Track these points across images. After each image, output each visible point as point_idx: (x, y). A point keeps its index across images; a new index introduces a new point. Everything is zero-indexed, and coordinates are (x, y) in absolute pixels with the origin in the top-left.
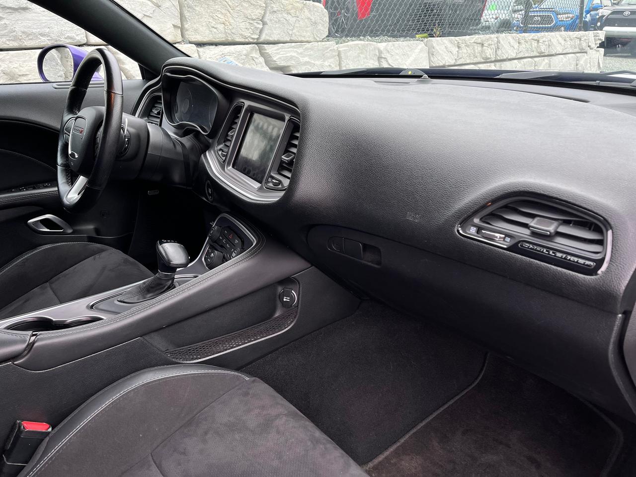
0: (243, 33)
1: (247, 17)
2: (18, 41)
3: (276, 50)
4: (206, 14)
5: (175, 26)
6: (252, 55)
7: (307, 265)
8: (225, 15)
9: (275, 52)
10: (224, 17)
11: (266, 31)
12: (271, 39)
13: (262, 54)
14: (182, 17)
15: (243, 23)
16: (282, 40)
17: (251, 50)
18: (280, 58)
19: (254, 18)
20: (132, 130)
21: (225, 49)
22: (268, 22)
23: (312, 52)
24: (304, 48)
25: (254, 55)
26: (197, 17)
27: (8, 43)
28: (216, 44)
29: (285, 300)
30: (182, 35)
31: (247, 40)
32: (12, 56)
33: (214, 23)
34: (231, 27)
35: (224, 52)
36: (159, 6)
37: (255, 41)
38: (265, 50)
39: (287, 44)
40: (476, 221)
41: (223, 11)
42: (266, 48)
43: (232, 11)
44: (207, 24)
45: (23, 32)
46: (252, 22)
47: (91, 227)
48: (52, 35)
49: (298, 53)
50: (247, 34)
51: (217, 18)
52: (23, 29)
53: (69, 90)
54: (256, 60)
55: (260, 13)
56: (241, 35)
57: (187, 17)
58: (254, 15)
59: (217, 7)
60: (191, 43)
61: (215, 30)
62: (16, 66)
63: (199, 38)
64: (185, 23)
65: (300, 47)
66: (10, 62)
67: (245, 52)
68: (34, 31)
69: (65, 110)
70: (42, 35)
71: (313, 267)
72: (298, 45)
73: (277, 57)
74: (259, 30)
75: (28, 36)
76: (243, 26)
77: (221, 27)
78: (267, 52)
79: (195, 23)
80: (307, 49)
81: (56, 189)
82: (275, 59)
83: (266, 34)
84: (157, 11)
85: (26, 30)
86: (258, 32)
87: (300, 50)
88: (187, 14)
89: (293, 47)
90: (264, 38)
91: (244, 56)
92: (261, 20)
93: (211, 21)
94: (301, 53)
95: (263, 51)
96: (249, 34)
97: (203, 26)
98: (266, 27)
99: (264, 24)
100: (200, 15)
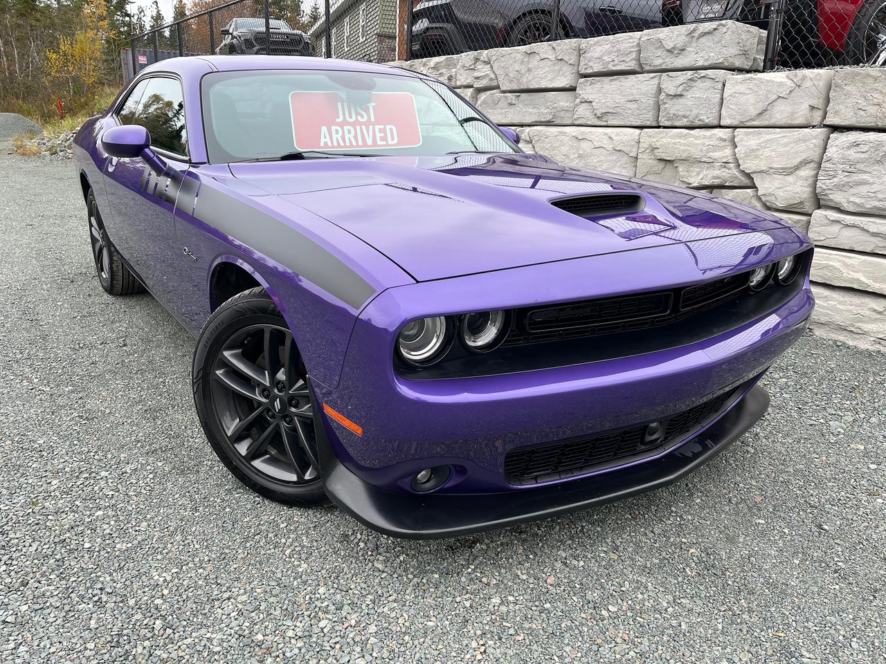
4: (859, 94)
5: (812, 108)
21: (864, 136)
26: (844, 97)
33: (865, 104)
35: (860, 140)
36: (799, 86)
44: (853, 105)
45: (674, 114)
51: (871, 98)
52: (674, 112)
59: (877, 84)
60: (825, 127)
61: (862, 113)
77: (872, 110)
88: (832, 94)
93: (860, 101)
97: (847, 107)
100: (848, 95)
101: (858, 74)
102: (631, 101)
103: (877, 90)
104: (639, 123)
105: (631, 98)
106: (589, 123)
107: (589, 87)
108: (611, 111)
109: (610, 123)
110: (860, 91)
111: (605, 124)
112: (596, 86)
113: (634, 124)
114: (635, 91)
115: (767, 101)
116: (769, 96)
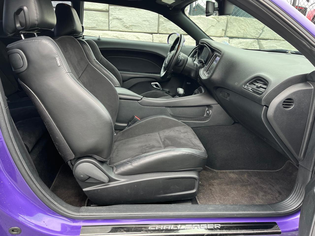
0: (252, 34)
1: (256, 28)
2: (167, 31)
3: (266, 43)
4: (238, 26)
5: (223, 30)
6: (253, 44)
7: (216, 103)
8: (245, 26)
9: (265, 43)
10: (245, 27)
11: (263, 34)
12: (265, 38)
13: (259, 44)
14: (227, 26)
15: (253, 30)
16: (270, 38)
17: (254, 41)
18: (267, 46)
19: (259, 28)
20: (183, 58)
21: (242, 40)
22: (265, 30)
23: (284, 45)
24: (281, 43)
25: (255, 44)
26: (233, 27)
27: (163, 31)
28: (238, 38)
29: (207, 112)
30: (225, 34)
31: (253, 37)
32: (164, 36)
33: (240, 29)
34: (247, 32)
35: (240, 41)
36: (219, 22)
37: (257, 38)
38: (261, 42)
39: (272, 40)
40: (248, 84)
41: (245, 25)
42: (261, 41)
43: (249, 25)
44: (236, 30)
45: (169, 29)
46: (257, 30)
47: (167, 90)
48: (178, 30)
49: (277, 45)
50: (254, 35)
51: (242, 27)
52: (169, 27)
53: (171, 45)
54: (255, 46)
55: (262, 27)
56: (251, 35)
57: (229, 26)
58: (259, 27)
59: (243, 23)
60: (227, 37)
61: (239, 32)
62: (164, 39)
63: (232, 35)
64: (227, 29)
65: (279, 42)
66: (162, 38)
67: (250, 42)
68: (172, 28)
69: (169, 51)
70: (175, 30)
71: (219, 104)
72: (278, 41)
73: (265, 46)
74: (260, 34)
75: (170, 30)
76: (252, 31)
77: (242, 31)
78: (261, 43)
79: (231, 29)
80: (282, 43)
81: (160, 75)
82: (264, 46)
83: (263, 35)
84: (218, 23)
85: (170, 28)
86: (259, 34)
87: (279, 44)
88: (229, 25)
89: (275, 42)
90: (261, 37)
91: (249, 44)
92: (262, 29)
93: (238, 28)
94: (279, 45)
95: (259, 43)
96: (255, 35)
97: (234, 30)
98: (264, 32)
99: (263, 31)
100: (234, 26)
101: (237, 19)
102: (145, 21)
103: (243, 25)
104: (150, 31)
105: (145, 19)
106: (121, 30)
107: (118, 11)
108: (135, 24)
109: (134, 30)
110: (238, 25)
111: (131, 31)
112: (122, 11)
113: (148, 31)
114: (146, 16)
115: (208, 27)
116: (208, 25)
